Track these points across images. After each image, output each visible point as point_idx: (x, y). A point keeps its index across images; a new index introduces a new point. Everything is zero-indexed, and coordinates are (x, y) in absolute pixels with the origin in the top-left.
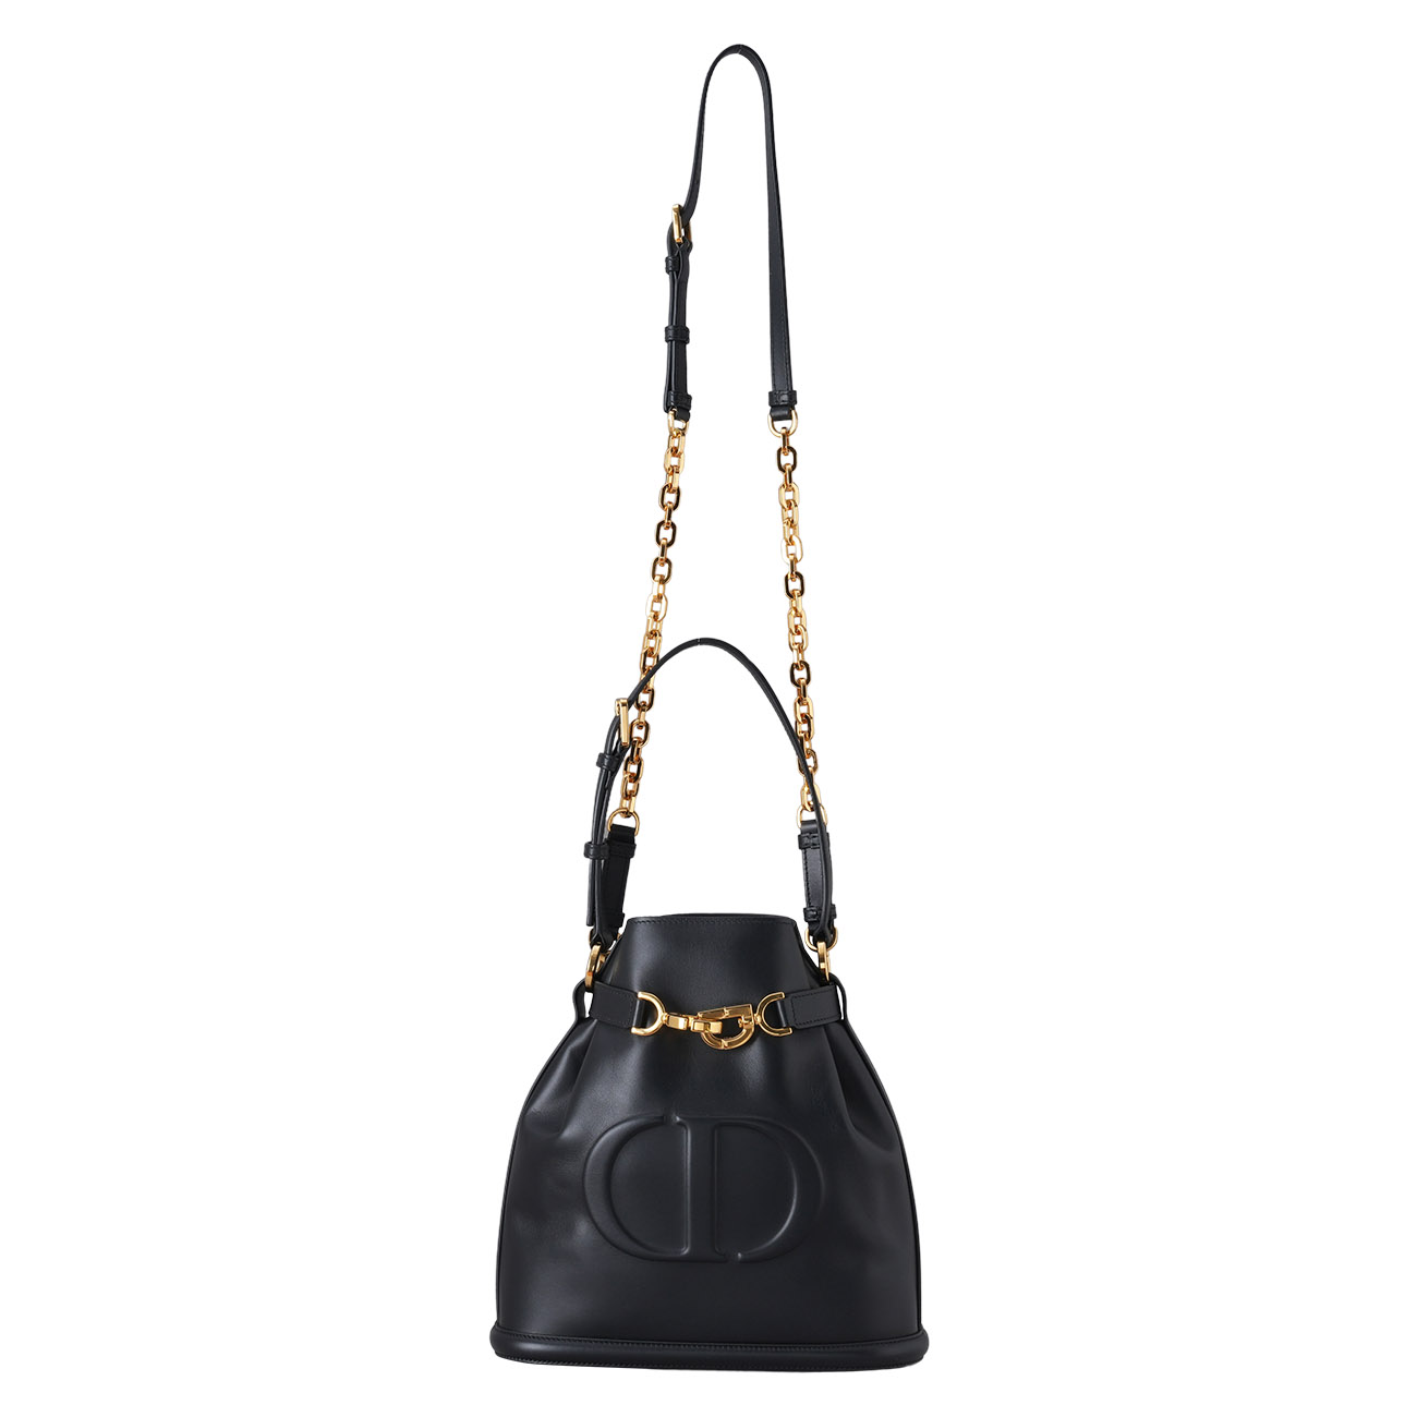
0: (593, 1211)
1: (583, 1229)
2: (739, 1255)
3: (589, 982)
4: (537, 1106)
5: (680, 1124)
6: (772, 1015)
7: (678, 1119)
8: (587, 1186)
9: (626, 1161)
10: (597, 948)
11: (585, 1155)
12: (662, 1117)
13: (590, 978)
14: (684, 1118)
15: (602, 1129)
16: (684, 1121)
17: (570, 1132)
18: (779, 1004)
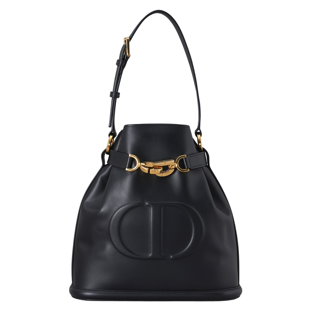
0: (113, 240)
1: (109, 247)
2: (171, 256)
3: (108, 150)
4: (88, 200)
5: (148, 205)
6: (181, 164)
7: (147, 204)
8: (111, 231)
9: (126, 221)
10: (111, 137)
11: (110, 218)
12: (141, 203)
13: (108, 149)
14: (149, 203)
15: (117, 208)
16: (150, 205)
17: (103, 210)
18: (184, 159)
